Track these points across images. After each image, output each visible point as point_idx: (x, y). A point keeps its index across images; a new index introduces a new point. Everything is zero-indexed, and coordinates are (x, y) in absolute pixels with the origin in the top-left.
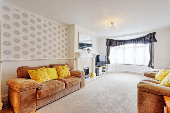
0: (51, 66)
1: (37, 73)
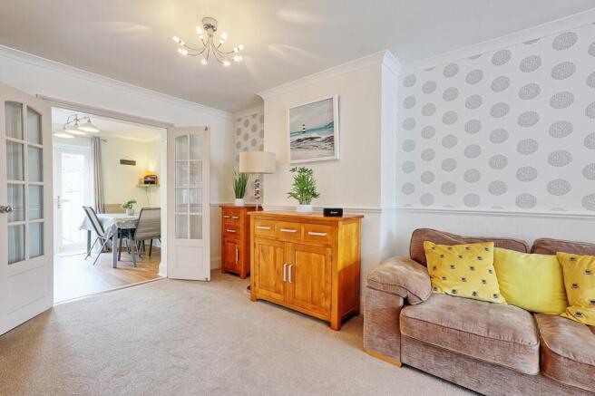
0: (541, 247)
1: (442, 256)
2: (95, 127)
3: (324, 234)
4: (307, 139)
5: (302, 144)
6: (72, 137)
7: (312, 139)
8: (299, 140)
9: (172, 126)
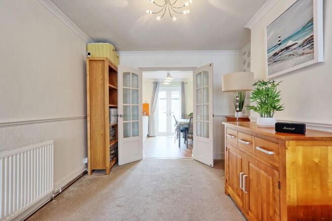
2: (172, 77)
3: (270, 153)
4: (282, 50)
5: (278, 57)
6: (168, 83)
7: (287, 48)
8: (276, 54)
9: (195, 68)
